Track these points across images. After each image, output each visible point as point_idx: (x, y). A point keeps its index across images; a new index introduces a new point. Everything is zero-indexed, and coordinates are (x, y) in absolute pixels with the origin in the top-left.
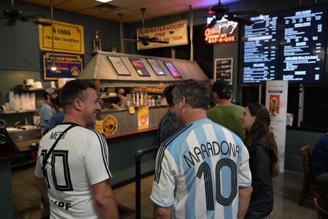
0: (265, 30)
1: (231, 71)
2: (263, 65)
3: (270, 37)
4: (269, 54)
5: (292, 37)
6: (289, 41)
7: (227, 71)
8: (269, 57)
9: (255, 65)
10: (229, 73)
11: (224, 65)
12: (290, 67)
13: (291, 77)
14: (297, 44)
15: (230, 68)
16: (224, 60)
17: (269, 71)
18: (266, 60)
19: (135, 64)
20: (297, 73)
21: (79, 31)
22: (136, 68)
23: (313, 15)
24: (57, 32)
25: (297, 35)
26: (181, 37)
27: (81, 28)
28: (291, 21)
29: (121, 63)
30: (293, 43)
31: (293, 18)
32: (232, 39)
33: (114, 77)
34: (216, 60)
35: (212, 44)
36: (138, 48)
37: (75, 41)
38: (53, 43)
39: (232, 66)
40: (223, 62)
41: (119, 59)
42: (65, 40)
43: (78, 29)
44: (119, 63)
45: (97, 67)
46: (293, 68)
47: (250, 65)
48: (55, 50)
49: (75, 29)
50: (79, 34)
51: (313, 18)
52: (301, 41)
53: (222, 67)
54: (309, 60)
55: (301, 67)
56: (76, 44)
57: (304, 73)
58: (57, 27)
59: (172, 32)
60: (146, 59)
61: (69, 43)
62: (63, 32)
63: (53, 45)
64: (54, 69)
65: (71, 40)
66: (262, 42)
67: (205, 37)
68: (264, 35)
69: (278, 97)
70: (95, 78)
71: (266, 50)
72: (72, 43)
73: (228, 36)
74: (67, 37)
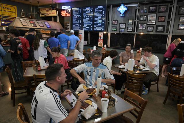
0: (78, 13)
1: (70, 26)
2: (78, 25)
3: (80, 15)
4: (80, 21)
5: (85, 16)
6: (85, 17)
7: (68, 26)
8: (80, 22)
9: (76, 25)
10: (69, 27)
11: (68, 24)
12: (85, 26)
13: (85, 29)
14: (87, 18)
15: (69, 25)
16: (68, 22)
17: (80, 27)
18: (79, 23)
19: (31, 22)
20: (87, 28)
21: (15, 8)
22: (31, 24)
23: (90, 9)
24: (5, 8)
25: (87, 15)
26: (54, 13)
27: (16, 7)
28: (85, 10)
29: (25, 22)
30: (85, 18)
31: (85, 9)
32: (69, 15)
33: (21, 26)
34: (65, 22)
35: (64, 16)
36: (41, 16)
37: (13, 12)
38: (2, 12)
39: (70, 25)
40: (67, 23)
41: (24, 20)
42: (8, 11)
43: (14, 7)
44: (24, 21)
45: (15, 22)
46: (86, 26)
47: (75, 24)
48: (3, 15)
49: (13, 8)
50: (15, 9)
51: (90, 10)
52: (88, 17)
53: (67, 25)
54: (90, 24)
55: (88, 26)
56: (14, 13)
57: (88, 28)
58: (5, 7)
59: (51, 11)
60: (37, 21)
61: (11, 13)
62: (8, 8)
63: (2, 13)
64: (3, 22)
65: (11, 12)
66: (78, 17)
67: (61, 14)
68: (78, 14)
69: (81, 35)
70: (14, 26)
71: (79, 20)
72: (12, 13)
73: (68, 14)
74: (9, 10)
